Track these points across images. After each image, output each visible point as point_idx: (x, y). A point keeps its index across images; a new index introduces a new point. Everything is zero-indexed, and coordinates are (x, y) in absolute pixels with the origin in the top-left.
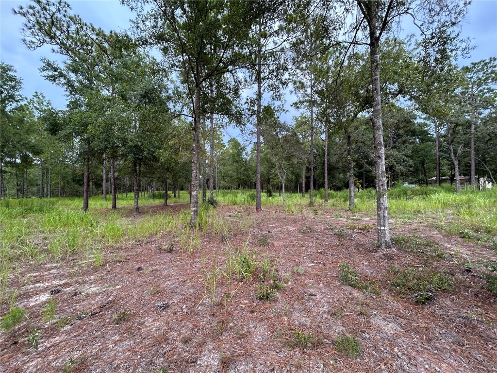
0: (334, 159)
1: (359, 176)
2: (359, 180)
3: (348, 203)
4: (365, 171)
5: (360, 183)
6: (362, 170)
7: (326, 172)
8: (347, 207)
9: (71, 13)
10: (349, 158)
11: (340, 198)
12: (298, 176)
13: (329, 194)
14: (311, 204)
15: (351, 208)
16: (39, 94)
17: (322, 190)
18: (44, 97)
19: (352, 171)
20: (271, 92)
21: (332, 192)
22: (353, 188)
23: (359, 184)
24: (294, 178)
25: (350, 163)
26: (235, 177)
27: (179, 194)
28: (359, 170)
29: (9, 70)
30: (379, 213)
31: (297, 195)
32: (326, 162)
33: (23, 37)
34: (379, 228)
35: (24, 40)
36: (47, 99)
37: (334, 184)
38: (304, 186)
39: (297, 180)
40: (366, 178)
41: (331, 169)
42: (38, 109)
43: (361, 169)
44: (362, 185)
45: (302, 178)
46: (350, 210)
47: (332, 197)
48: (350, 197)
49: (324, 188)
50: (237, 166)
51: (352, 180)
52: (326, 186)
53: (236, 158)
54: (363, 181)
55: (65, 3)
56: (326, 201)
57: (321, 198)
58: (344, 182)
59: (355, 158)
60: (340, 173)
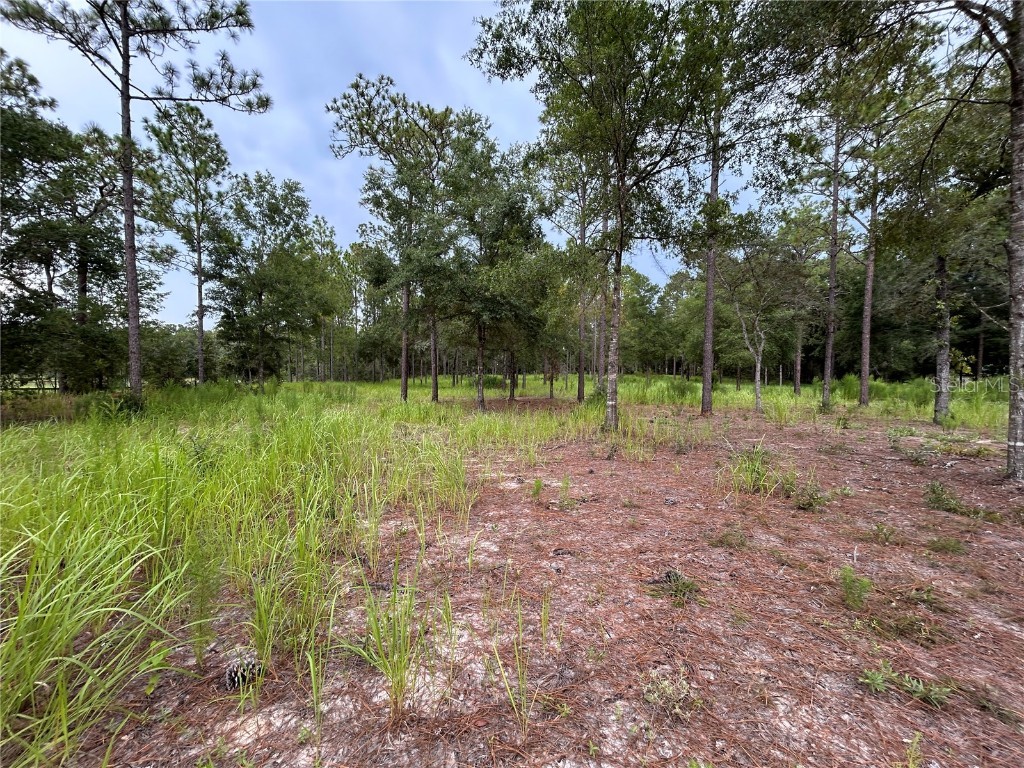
0: (892, 304)
1: (966, 345)
2: (966, 355)
3: (930, 408)
4: (985, 332)
5: (967, 362)
6: (977, 330)
7: (867, 336)
8: (928, 418)
9: (393, 91)
10: (941, 305)
11: (904, 397)
12: (785, 346)
13: (871, 389)
14: (825, 408)
15: (940, 417)
16: (320, 218)
17: (851, 378)
18: (325, 223)
19: (947, 335)
20: (762, 192)
21: (880, 383)
22: (945, 374)
23: (964, 364)
24: (776, 350)
25: (941, 318)
26: (637, 348)
27: (524, 380)
28: (964, 328)
29: (297, 189)
30: (1013, 416)
31: (779, 388)
32: (867, 312)
33: (331, 143)
34: (1012, 444)
35: (332, 147)
36: (329, 225)
37: (885, 364)
38: (799, 368)
39: (784, 355)
40: (986, 350)
41: (880, 327)
42: (319, 243)
43: (973, 326)
44: (974, 367)
45: (797, 351)
46: (936, 422)
47: (879, 394)
48: (938, 395)
49: (859, 373)
50: (642, 325)
51: (944, 357)
52: (866, 368)
53: (640, 309)
54: (977, 357)
55: (388, 79)
56: (862, 402)
57: (849, 395)
58: (915, 359)
59: (959, 304)
60: (904, 338)
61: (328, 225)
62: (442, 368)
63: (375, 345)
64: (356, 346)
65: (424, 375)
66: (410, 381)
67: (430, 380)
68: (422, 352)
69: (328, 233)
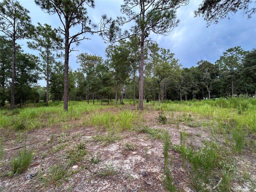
61: (71, 68)
62: (95, 98)
63: (80, 93)
64: (76, 93)
65: (91, 99)
66: (89, 101)
67: (92, 100)
68: (91, 95)
69: (71, 70)
